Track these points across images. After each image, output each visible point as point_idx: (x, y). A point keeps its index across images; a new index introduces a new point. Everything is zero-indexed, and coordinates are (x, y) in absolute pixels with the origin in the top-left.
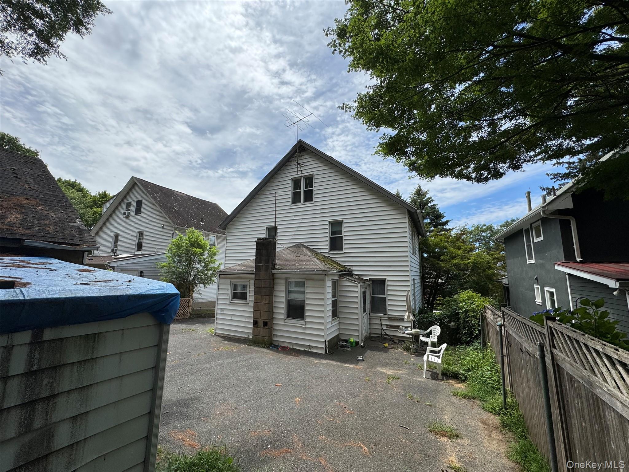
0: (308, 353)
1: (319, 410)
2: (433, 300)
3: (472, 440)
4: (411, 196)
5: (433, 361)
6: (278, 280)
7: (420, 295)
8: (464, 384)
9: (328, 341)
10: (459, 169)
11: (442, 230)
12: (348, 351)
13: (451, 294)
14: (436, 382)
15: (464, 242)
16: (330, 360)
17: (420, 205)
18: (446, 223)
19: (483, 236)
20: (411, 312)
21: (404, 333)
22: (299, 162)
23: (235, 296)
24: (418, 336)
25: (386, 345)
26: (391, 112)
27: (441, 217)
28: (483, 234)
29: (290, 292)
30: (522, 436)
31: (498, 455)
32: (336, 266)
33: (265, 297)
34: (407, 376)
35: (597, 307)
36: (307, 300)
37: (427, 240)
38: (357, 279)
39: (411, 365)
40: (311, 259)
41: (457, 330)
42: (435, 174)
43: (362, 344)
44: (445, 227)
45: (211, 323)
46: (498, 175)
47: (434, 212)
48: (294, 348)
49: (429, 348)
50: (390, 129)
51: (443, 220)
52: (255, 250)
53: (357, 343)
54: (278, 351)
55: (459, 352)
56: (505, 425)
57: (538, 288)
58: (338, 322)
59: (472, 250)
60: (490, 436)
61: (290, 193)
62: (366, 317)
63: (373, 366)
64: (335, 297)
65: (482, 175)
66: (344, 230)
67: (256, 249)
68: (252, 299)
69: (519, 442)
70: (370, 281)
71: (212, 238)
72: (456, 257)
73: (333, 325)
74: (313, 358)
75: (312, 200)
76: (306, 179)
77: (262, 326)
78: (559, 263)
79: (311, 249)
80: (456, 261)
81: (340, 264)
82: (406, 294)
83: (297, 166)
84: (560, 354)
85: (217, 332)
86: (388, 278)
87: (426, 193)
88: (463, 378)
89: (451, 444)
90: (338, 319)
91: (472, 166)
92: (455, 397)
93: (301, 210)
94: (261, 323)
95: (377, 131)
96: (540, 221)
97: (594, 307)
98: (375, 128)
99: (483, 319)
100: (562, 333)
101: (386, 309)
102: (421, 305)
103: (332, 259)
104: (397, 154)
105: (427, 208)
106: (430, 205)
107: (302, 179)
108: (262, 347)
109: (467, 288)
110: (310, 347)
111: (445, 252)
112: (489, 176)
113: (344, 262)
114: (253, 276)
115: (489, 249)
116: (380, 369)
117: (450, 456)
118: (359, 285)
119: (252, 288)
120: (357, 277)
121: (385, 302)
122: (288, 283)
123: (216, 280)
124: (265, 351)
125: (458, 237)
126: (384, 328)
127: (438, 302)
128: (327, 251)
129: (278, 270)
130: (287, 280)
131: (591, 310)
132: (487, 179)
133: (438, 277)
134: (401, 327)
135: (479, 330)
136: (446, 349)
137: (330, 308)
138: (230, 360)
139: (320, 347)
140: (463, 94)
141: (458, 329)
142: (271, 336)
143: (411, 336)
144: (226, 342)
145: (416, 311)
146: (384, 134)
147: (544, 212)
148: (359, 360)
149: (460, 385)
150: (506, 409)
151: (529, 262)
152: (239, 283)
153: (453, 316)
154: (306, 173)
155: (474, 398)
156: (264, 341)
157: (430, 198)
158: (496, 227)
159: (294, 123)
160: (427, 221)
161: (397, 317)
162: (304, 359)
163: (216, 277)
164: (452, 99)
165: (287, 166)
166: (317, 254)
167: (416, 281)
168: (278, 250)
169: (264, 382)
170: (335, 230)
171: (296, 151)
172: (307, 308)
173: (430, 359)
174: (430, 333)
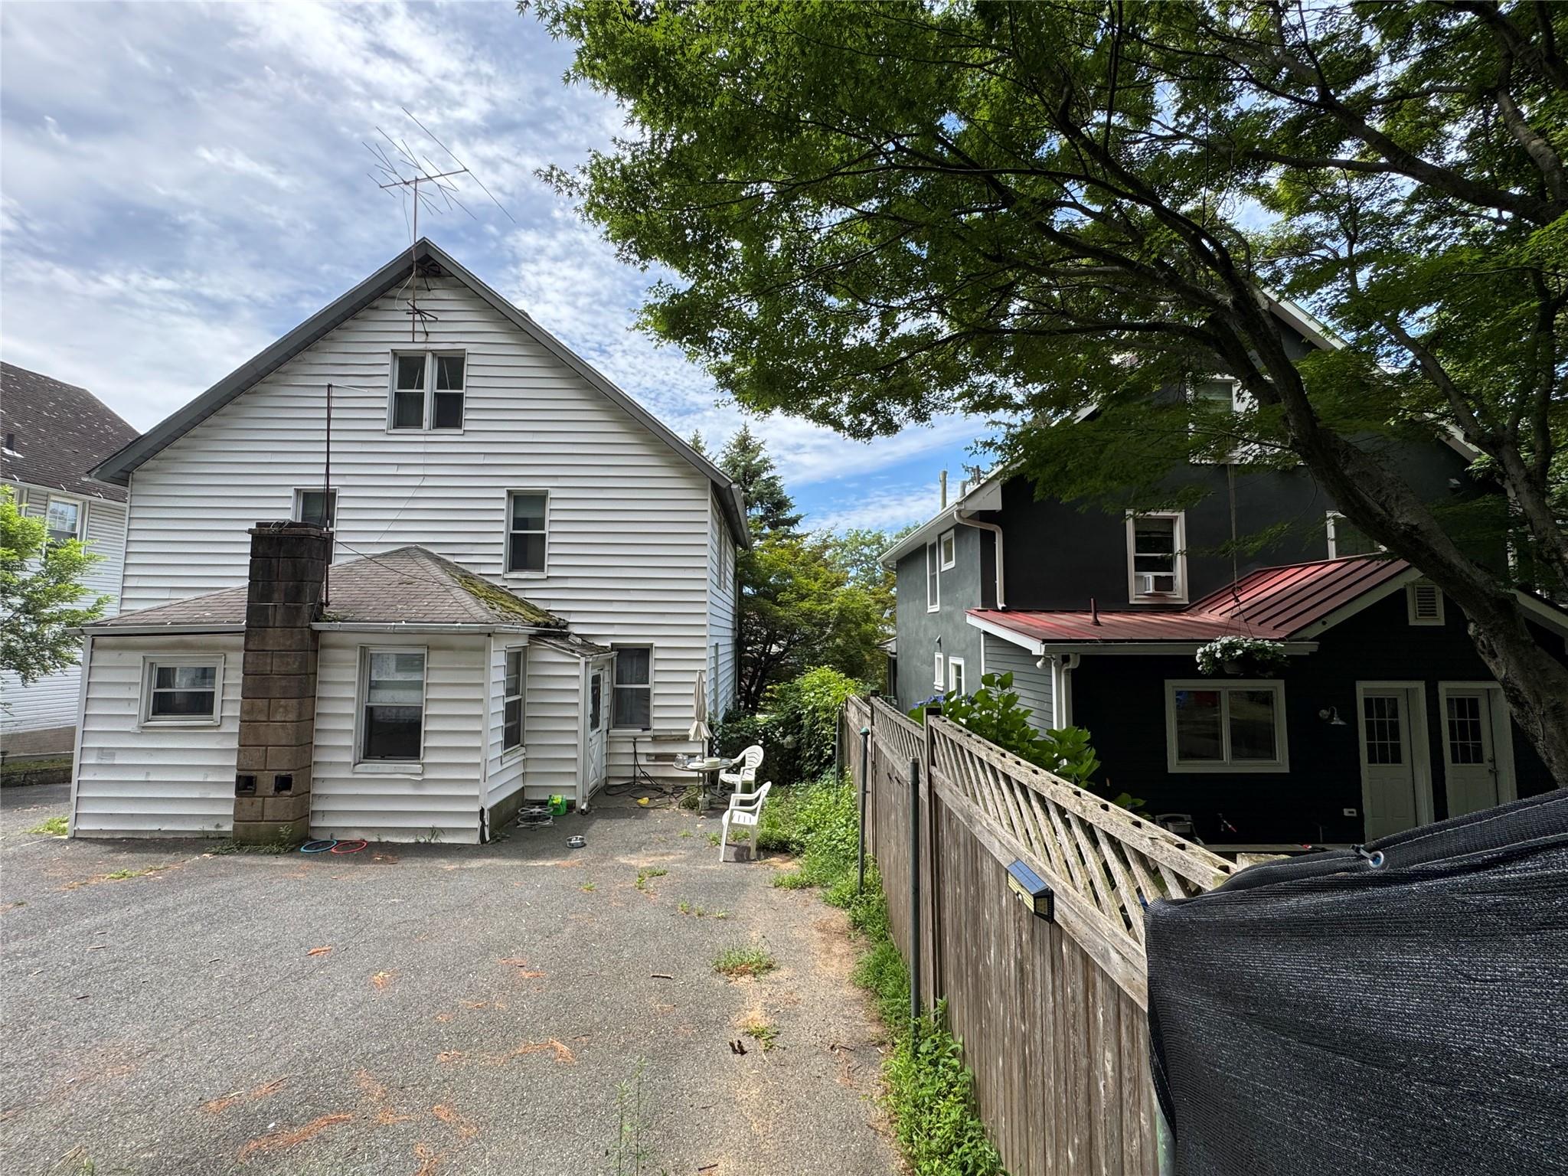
0: (428, 849)
1: (445, 991)
2: (758, 692)
3: (796, 969)
4: (727, 450)
5: (741, 822)
6: (331, 650)
7: (731, 679)
8: (798, 860)
9: (491, 810)
10: (820, 402)
11: (785, 536)
12: (546, 827)
13: (791, 675)
14: (743, 865)
15: (827, 564)
16: (493, 856)
17: (745, 474)
18: (793, 522)
19: (865, 555)
20: (703, 721)
21: (685, 769)
22: (419, 305)
23: (163, 705)
24: (718, 772)
25: (644, 801)
26: (677, 228)
27: (785, 505)
28: (866, 551)
29: (374, 686)
30: (880, 938)
31: (838, 984)
32: (522, 611)
33: (283, 702)
34: (684, 865)
35: (1003, 688)
36: (430, 705)
37: (753, 556)
38: (578, 645)
39: (696, 839)
40: (447, 591)
41: (796, 751)
42: (773, 406)
43: (584, 807)
44: (792, 530)
45: (59, 801)
46: (889, 427)
47: (772, 494)
48: (384, 840)
49: (736, 797)
50: (676, 272)
51: (790, 514)
52: (247, 560)
53: (571, 805)
54: (330, 858)
55: (796, 796)
56: (857, 924)
57: (939, 659)
58: (523, 757)
59: (839, 583)
60: (828, 951)
61: (386, 393)
62: (597, 739)
63: (605, 856)
64: (517, 693)
65: (861, 423)
66: (549, 517)
67: (252, 554)
68: (234, 711)
69: (874, 949)
70: (612, 650)
71: (64, 508)
72: (807, 595)
73: (505, 766)
74: (442, 860)
75: (460, 427)
76: (441, 360)
77: (271, 791)
78: (974, 612)
79: (449, 563)
80: (808, 606)
81: (535, 608)
82: (694, 678)
83: (410, 317)
84: (939, 774)
85: (83, 827)
86: (657, 643)
87: (759, 448)
88: (798, 849)
89: (757, 985)
90: (523, 750)
91: (846, 400)
92: (777, 890)
93: (420, 449)
94: (266, 782)
95: (642, 269)
96: (952, 531)
97: (999, 688)
98: (638, 259)
99: (843, 723)
100: (944, 736)
101: (648, 716)
102: (730, 703)
103: (513, 593)
104: (689, 341)
105: (758, 482)
106: (765, 476)
107: (429, 358)
108: (270, 853)
109: (826, 662)
110: (434, 831)
111: (789, 585)
112: (875, 428)
113: (548, 602)
114: (241, 640)
115: (873, 581)
116: (623, 860)
117: (751, 1010)
118: (583, 660)
119: (236, 677)
120: (579, 640)
121: (648, 700)
122: (367, 659)
123: (79, 654)
124: (282, 861)
125: (816, 555)
126: (642, 761)
127: (768, 694)
128: (500, 570)
129: (335, 620)
130: (364, 650)
131: (995, 693)
132: (869, 434)
133: (771, 639)
134: (680, 757)
135: (833, 748)
136: (770, 794)
137: (500, 722)
138: (136, 910)
139: (468, 828)
140: (836, 233)
141: (797, 748)
142: (306, 815)
143: (701, 775)
144: (123, 857)
145: (716, 716)
146: (660, 283)
147: (959, 512)
148: (573, 847)
149: (789, 865)
150: (862, 893)
151: (931, 609)
152: (184, 663)
153: (792, 722)
154: (444, 342)
155: (811, 886)
156: (276, 832)
157: (765, 461)
158: (888, 538)
159: (407, 183)
160: (758, 512)
161: (673, 733)
162: (413, 867)
163: (79, 645)
164: (816, 237)
165: (376, 308)
166: (467, 580)
167: (721, 650)
168: (336, 562)
169: (269, 952)
170: (521, 515)
171: (410, 269)
172: (427, 726)
173: (735, 821)
174: (743, 762)
